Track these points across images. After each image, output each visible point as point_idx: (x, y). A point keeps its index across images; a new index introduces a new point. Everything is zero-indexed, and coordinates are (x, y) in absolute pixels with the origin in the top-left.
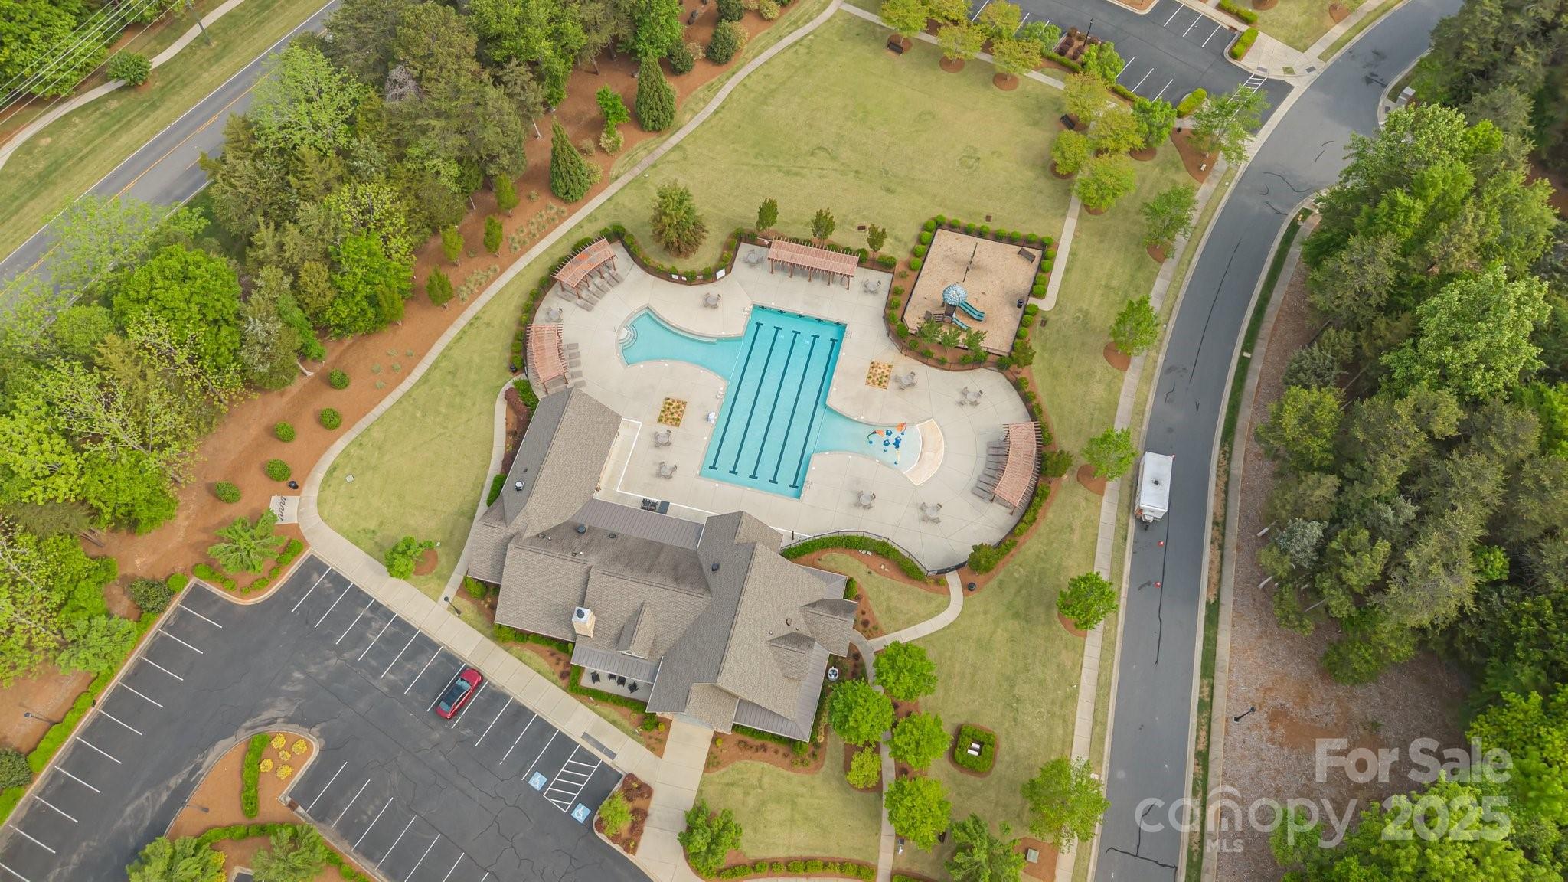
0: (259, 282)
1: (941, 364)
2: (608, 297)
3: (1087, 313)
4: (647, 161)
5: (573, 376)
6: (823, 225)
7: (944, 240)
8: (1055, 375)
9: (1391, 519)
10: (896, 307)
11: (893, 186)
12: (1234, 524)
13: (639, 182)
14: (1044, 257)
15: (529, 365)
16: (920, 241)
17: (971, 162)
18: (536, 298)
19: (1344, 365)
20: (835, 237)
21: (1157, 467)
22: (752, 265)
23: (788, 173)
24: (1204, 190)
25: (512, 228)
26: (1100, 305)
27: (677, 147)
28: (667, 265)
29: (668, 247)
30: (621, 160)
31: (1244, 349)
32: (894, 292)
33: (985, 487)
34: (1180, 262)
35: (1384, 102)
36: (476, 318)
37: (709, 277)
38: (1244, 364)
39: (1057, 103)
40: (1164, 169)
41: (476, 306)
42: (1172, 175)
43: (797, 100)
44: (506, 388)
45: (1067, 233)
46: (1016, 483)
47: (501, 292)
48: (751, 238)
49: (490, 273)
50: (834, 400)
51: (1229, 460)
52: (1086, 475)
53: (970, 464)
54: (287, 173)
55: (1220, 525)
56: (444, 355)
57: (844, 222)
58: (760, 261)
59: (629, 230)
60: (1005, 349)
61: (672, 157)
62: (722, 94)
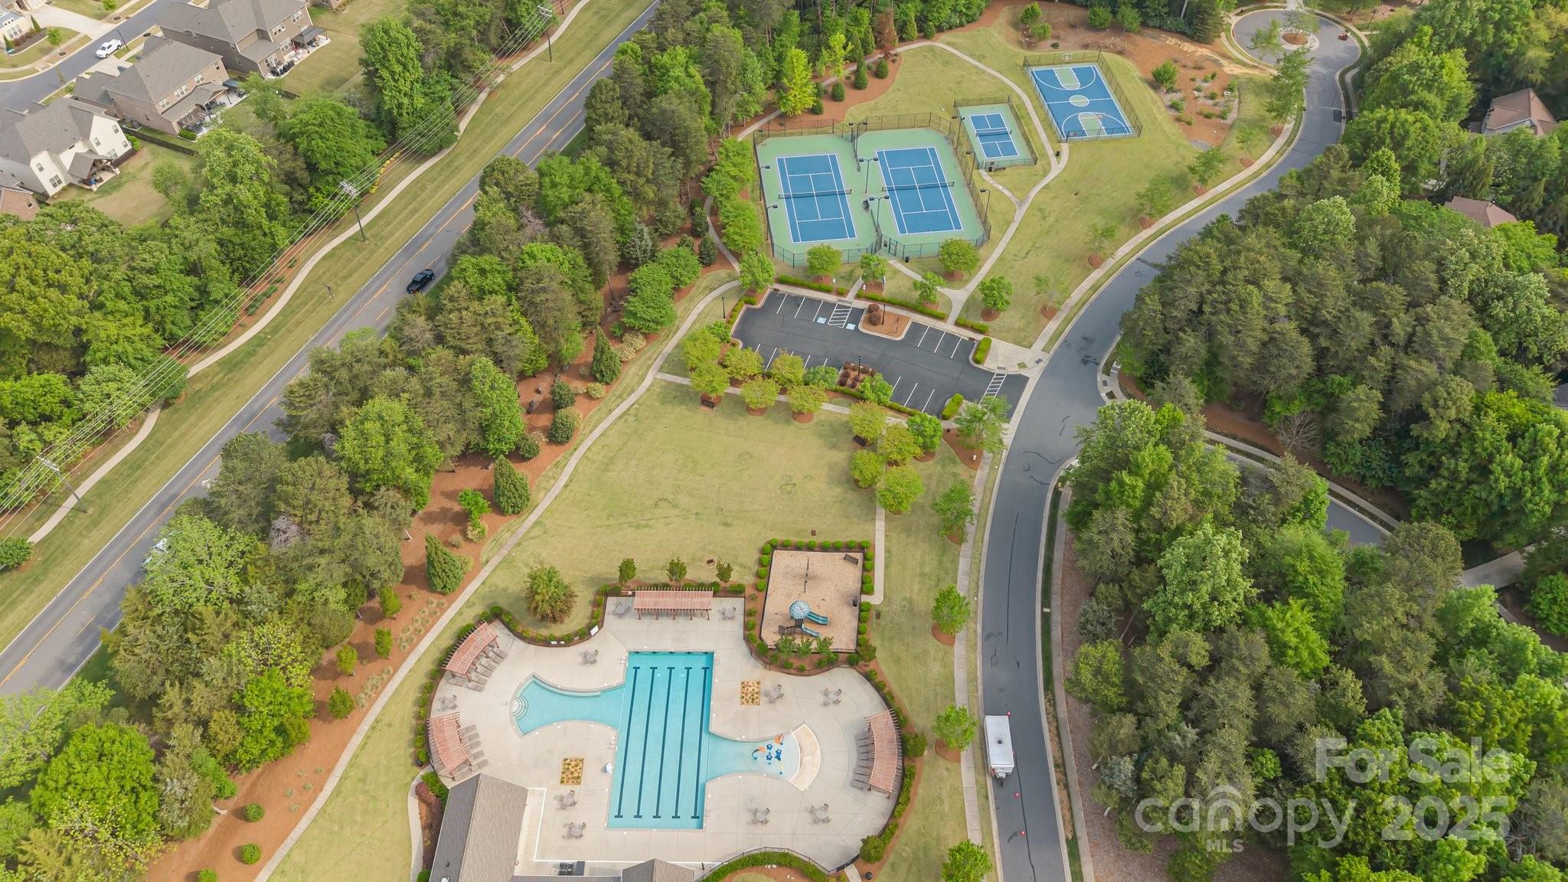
0: (171, 743)
1: (801, 672)
2: (496, 674)
3: (910, 601)
4: (511, 542)
5: (476, 756)
6: (676, 569)
7: (782, 560)
8: (898, 661)
9: (1181, 744)
10: (753, 627)
11: (729, 521)
12: (1071, 763)
13: (507, 562)
14: (865, 558)
15: (434, 756)
16: (761, 564)
17: (789, 488)
18: (429, 691)
19: (1118, 611)
20: (690, 575)
21: (998, 727)
22: (620, 616)
23: (638, 527)
24: (981, 474)
25: (397, 629)
26: (920, 590)
27: (537, 523)
28: (544, 632)
29: (544, 618)
30: (488, 544)
31: (1043, 606)
32: (748, 614)
33: (862, 778)
34: (975, 542)
35: (1101, 377)
36: (377, 721)
37: (584, 635)
38: (1046, 618)
39: (847, 426)
40: (944, 466)
41: (376, 710)
42: (951, 469)
43: (634, 462)
44: (415, 783)
45: (879, 534)
46: (886, 770)
47: (397, 691)
48: (614, 592)
49: (385, 676)
50: (714, 727)
51: (1054, 706)
52: (941, 747)
53: (844, 760)
54: (186, 631)
55: (1061, 766)
56: (351, 764)
57: (693, 560)
58: (628, 610)
59: (506, 607)
60: (852, 647)
61: (533, 533)
62: (569, 470)
